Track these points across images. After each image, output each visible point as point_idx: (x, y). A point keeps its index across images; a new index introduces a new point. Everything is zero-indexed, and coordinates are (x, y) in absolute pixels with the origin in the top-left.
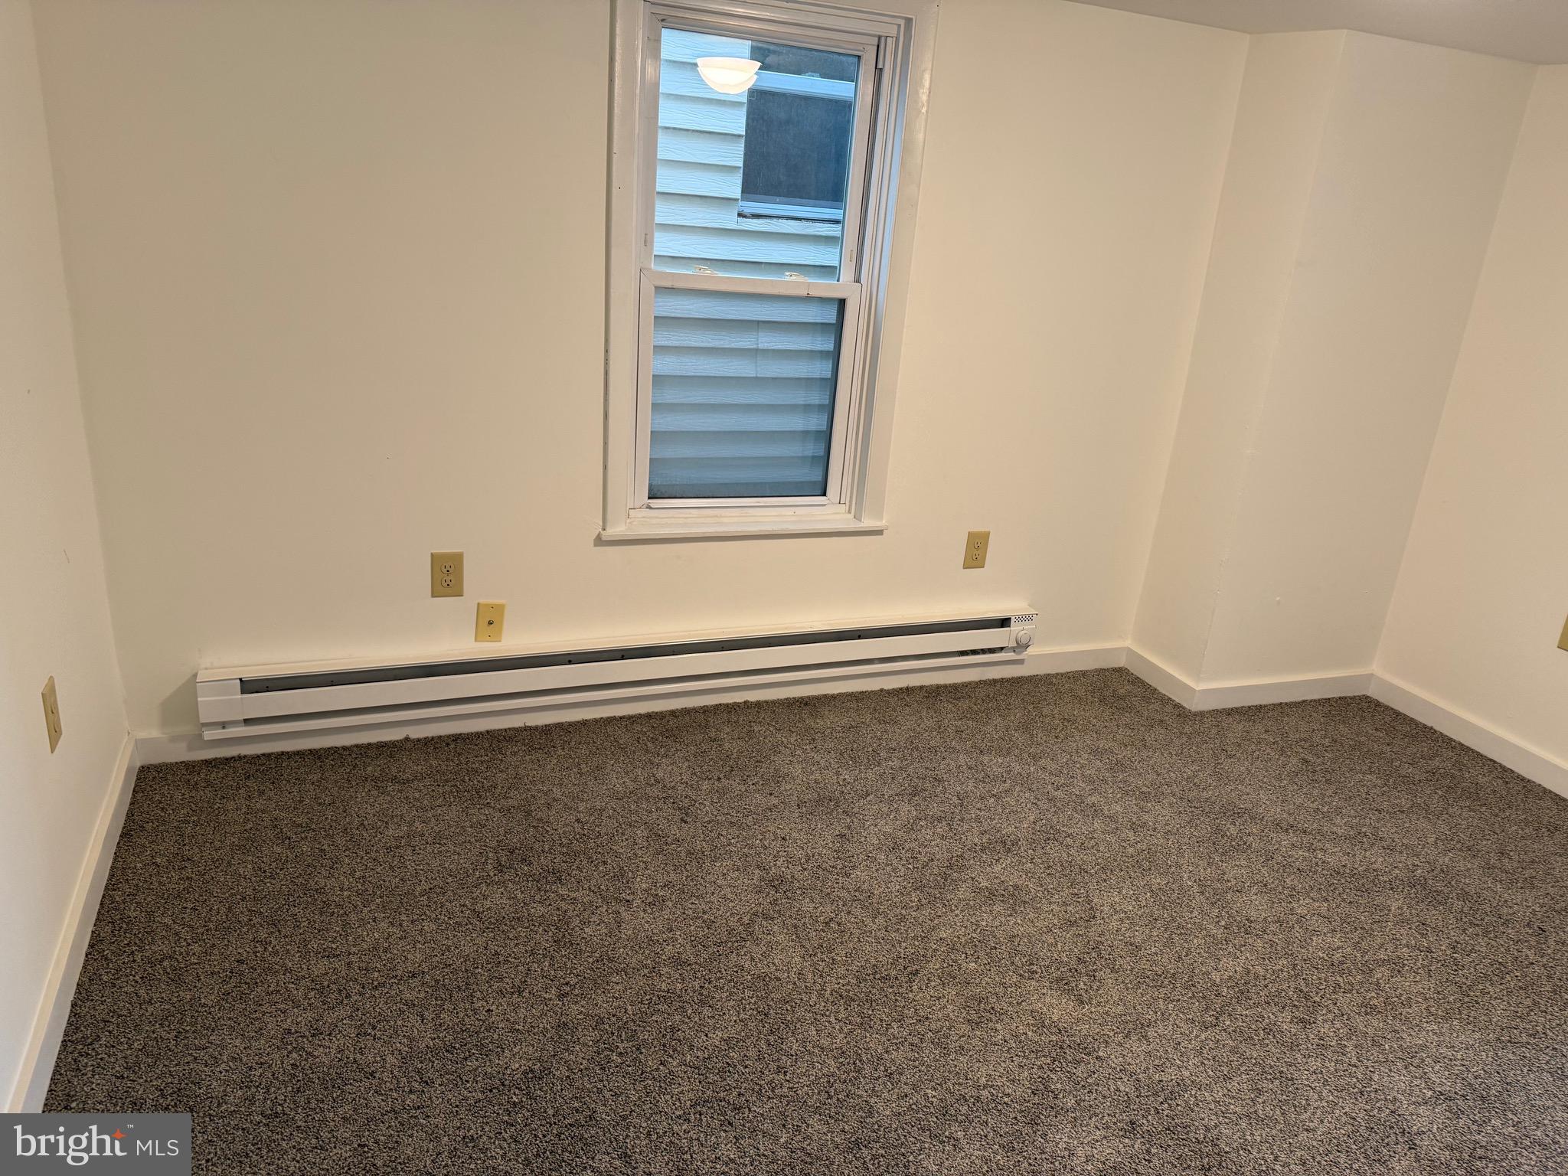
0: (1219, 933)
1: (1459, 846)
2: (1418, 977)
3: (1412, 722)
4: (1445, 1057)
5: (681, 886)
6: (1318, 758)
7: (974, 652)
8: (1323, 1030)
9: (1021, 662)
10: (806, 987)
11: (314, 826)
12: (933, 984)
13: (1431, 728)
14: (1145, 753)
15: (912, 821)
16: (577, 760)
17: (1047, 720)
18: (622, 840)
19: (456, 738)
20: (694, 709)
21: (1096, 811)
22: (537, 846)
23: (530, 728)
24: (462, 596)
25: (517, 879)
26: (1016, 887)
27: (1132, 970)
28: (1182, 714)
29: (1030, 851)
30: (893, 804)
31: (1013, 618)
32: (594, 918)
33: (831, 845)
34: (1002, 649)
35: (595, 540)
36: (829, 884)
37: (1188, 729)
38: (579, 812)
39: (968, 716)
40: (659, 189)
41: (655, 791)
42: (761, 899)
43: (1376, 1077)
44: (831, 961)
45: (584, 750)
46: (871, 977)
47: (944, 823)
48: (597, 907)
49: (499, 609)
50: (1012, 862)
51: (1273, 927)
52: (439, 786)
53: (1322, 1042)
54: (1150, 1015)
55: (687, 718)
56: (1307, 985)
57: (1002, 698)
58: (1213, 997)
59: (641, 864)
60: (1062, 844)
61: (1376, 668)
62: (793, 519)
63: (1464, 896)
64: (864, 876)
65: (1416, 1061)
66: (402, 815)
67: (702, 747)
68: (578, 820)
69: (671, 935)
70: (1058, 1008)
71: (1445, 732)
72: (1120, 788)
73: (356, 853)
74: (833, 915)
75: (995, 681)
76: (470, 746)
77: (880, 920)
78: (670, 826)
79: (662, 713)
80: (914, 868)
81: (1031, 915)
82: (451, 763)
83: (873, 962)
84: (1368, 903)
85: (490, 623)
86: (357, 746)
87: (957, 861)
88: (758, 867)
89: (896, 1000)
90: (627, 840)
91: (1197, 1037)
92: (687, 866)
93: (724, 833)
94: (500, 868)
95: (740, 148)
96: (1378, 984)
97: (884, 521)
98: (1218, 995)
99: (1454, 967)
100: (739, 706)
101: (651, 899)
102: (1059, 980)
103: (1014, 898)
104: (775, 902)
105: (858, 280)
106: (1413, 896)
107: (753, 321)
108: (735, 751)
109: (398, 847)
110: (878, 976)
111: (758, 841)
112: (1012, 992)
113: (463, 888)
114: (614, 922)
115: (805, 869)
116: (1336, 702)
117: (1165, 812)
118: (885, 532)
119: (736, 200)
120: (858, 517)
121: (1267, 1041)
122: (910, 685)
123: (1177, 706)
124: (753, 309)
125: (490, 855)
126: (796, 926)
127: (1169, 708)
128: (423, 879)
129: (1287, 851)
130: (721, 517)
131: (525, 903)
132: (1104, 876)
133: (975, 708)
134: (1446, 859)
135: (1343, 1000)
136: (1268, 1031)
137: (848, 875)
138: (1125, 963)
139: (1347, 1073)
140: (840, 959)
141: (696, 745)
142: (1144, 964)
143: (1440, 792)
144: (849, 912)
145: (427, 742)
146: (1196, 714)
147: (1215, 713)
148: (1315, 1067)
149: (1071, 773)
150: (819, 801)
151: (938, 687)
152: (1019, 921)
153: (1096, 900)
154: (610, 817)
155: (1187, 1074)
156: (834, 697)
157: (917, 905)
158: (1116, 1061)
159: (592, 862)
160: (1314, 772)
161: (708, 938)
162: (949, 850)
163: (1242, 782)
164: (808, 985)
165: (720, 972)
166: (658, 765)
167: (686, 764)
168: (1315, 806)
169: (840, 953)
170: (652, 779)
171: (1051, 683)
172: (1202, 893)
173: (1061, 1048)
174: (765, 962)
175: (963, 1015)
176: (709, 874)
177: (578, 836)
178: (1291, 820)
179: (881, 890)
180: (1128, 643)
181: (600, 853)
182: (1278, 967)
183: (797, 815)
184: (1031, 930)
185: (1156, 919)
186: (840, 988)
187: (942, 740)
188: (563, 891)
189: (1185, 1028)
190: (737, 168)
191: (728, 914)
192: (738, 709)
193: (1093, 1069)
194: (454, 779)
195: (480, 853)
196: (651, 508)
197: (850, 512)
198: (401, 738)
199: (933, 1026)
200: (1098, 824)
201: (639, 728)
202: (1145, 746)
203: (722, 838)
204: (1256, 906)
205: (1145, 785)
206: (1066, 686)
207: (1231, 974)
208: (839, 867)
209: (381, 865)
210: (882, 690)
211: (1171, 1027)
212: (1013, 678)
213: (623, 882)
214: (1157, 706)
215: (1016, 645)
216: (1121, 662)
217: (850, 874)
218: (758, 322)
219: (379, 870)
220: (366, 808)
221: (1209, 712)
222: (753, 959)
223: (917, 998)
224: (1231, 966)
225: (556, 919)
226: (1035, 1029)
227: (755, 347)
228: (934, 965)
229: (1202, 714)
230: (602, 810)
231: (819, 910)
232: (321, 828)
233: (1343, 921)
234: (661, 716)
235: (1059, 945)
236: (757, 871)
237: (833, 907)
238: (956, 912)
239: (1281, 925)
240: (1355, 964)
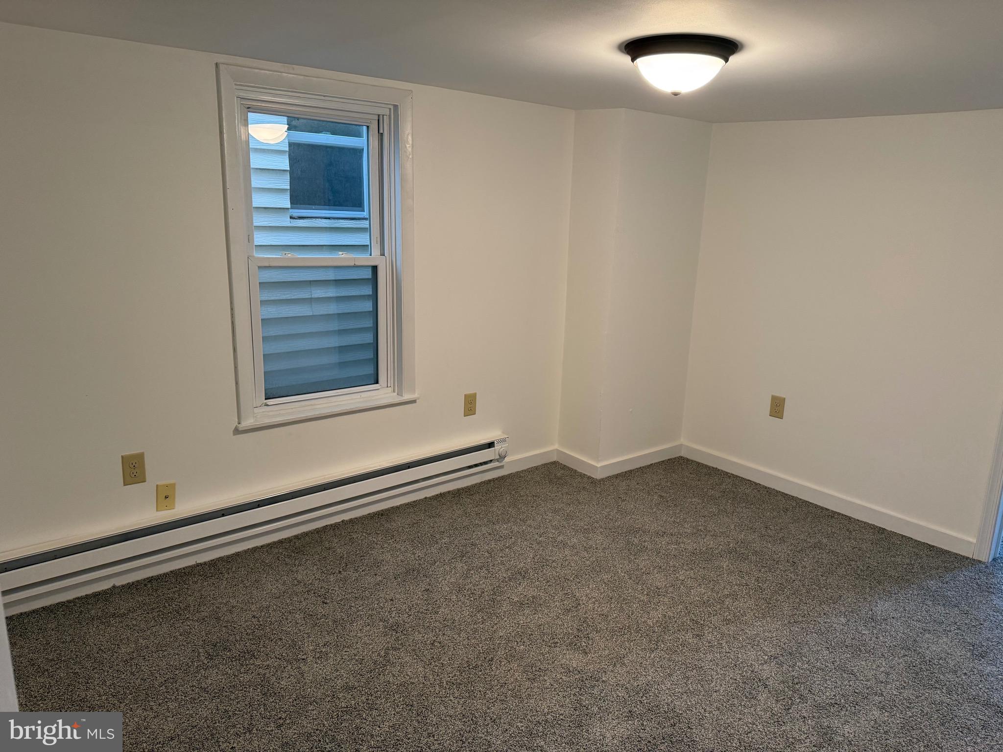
0: (645, 598)
1: (746, 528)
2: (746, 600)
3: (706, 466)
4: (768, 638)
5: (335, 643)
6: (667, 494)
7: (476, 465)
8: (709, 638)
9: (502, 467)
10: (431, 684)
11: (63, 658)
12: (503, 663)
13: (716, 468)
14: (580, 507)
15: (465, 572)
16: (240, 579)
17: (524, 498)
18: (288, 623)
19: (150, 580)
20: (310, 531)
21: (565, 545)
22: (231, 638)
23: (201, 564)
24: (145, 481)
25: (224, 662)
26: (534, 597)
27: (607, 629)
28: (593, 481)
29: (536, 575)
30: (452, 565)
31: (495, 441)
32: (285, 674)
33: (421, 597)
34: (491, 461)
35: (233, 431)
36: (427, 620)
37: (598, 490)
38: (253, 611)
39: (481, 504)
40: (254, 205)
41: (299, 589)
42: (388, 639)
43: (740, 656)
44: (441, 665)
45: (243, 572)
46: (467, 668)
47: (484, 569)
48: (284, 667)
49: (172, 487)
50: (528, 583)
51: (671, 589)
52: (148, 613)
53: (710, 644)
54: (623, 652)
55: (307, 538)
56: (695, 617)
57: (496, 490)
58: (651, 634)
59: (305, 635)
60: (551, 567)
61: (683, 441)
62: (362, 400)
63: (756, 553)
64: (447, 611)
65: (756, 643)
66: (128, 638)
67: (323, 554)
68: (254, 617)
69: (338, 673)
70: (574, 659)
71: (724, 470)
72: (573, 529)
73: (102, 669)
74: (435, 638)
75: (490, 481)
76: (161, 583)
77: (463, 634)
78: (316, 608)
79: (289, 538)
80: (474, 599)
81: (546, 611)
82: (152, 597)
83: (466, 659)
84: (712, 566)
85: (166, 497)
86: (78, 598)
87: (497, 590)
88: (381, 620)
89: (485, 678)
90: (290, 622)
91: (649, 657)
92: (336, 630)
93: (353, 605)
94: (210, 657)
95: (287, 177)
96: (728, 608)
97: (416, 395)
98: (654, 632)
99: (761, 591)
100: (339, 525)
101: (318, 655)
102: (571, 644)
103: (534, 603)
104: (397, 639)
105: (383, 254)
106: (732, 558)
107: (306, 281)
108: (345, 552)
109: (132, 659)
110: (471, 667)
111: (376, 605)
112: (547, 657)
113: (188, 675)
114: (298, 674)
115: (410, 615)
116: (667, 462)
117: (600, 538)
118: (417, 400)
119: (288, 209)
120: (400, 394)
121: (684, 651)
122: (442, 492)
123: (589, 478)
124: (305, 274)
125: (200, 650)
126: (414, 650)
127: (585, 480)
128: (157, 675)
129: (666, 547)
130: (315, 405)
131: (235, 676)
132: (578, 580)
133: (483, 499)
134: (742, 536)
135: (714, 619)
136: (683, 645)
137: (437, 613)
138: (603, 625)
139: (726, 657)
140: (446, 663)
141: (318, 554)
142: (612, 624)
143: (730, 502)
144: (444, 634)
145: (130, 586)
146: (600, 481)
147: (609, 478)
148: (710, 658)
149: (545, 526)
150: (407, 572)
151: (458, 490)
152: (540, 616)
153: (577, 595)
154: (274, 610)
155: (650, 678)
156: (398, 508)
157: (482, 621)
158: (612, 681)
159: (272, 640)
160: (667, 501)
161: (362, 670)
162: (491, 585)
163: (633, 514)
164: (432, 682)
165: (376, 688)
166: (297, 571)
167: (315, 567)
168: (672, 519)
169: (445, 660)
170: (296, 581)
171: (520, 477)
172: (631, 578)
173: (582, 681)
174: (402, 676)
175: (525, 677)
176: (351, 631)
177: (257, 626)
178: (663, 529)
179: (459, 617)
180: (557, 446)
181: (275, 634)
182: (679, 610)
183: (396, 584)
184: (549, 619)
185: (611, 598)
186: (451, 679)
187: (470, 521)
188: (258, 662)
189: (642, 654)
190: (287, 190)
191: (370, 652)
192: (339, 526)
193: (602, 688)
194: (158, 607)
195: (193, 650)
196: (267, 405)
197: (394, 391)
198: (110, 587)
199: (510, 687)
200: (567, 552)
201: (277, 551)
202: (580, 503)
203: (353, 608)
204: (658, 580)
205: (585, 525)
206: (529, 477)
207: (657, 619)
208: (430, 609)
209: (124, 673)
210: (426, 498)
211: (635, 655)
212: (499, 477)
213: (296, 649)
214: (579, 479)
215: (498, 457)
216: (555, 458)
217: (438, 612)
218: (310, 281)
219: (123, 677)
220: (99, 638)
221: (606, 478)
222: (394, 675)
223: (497, 674)
224: (656, 615)
225: (259, 680)
226: (566, 674)
227: (310, 297)
228: (501, 653)
229: (603, 480)
230: (268, 607)
231: (426, 637)
232: (70, 659)
233: (703, 578)
234: (289, 540)
235: (565, 624)
236: (381, 623)
237: (434, 634)
238: (505, 619)
239: (674, 587)
240: (715, 600)
